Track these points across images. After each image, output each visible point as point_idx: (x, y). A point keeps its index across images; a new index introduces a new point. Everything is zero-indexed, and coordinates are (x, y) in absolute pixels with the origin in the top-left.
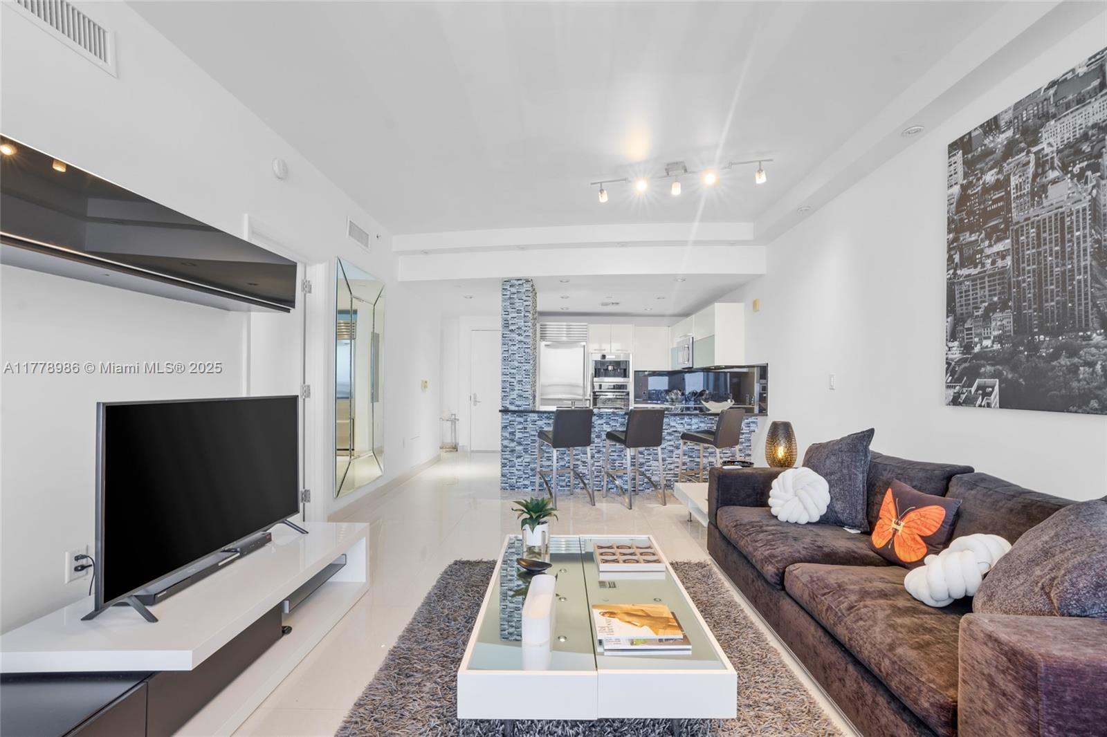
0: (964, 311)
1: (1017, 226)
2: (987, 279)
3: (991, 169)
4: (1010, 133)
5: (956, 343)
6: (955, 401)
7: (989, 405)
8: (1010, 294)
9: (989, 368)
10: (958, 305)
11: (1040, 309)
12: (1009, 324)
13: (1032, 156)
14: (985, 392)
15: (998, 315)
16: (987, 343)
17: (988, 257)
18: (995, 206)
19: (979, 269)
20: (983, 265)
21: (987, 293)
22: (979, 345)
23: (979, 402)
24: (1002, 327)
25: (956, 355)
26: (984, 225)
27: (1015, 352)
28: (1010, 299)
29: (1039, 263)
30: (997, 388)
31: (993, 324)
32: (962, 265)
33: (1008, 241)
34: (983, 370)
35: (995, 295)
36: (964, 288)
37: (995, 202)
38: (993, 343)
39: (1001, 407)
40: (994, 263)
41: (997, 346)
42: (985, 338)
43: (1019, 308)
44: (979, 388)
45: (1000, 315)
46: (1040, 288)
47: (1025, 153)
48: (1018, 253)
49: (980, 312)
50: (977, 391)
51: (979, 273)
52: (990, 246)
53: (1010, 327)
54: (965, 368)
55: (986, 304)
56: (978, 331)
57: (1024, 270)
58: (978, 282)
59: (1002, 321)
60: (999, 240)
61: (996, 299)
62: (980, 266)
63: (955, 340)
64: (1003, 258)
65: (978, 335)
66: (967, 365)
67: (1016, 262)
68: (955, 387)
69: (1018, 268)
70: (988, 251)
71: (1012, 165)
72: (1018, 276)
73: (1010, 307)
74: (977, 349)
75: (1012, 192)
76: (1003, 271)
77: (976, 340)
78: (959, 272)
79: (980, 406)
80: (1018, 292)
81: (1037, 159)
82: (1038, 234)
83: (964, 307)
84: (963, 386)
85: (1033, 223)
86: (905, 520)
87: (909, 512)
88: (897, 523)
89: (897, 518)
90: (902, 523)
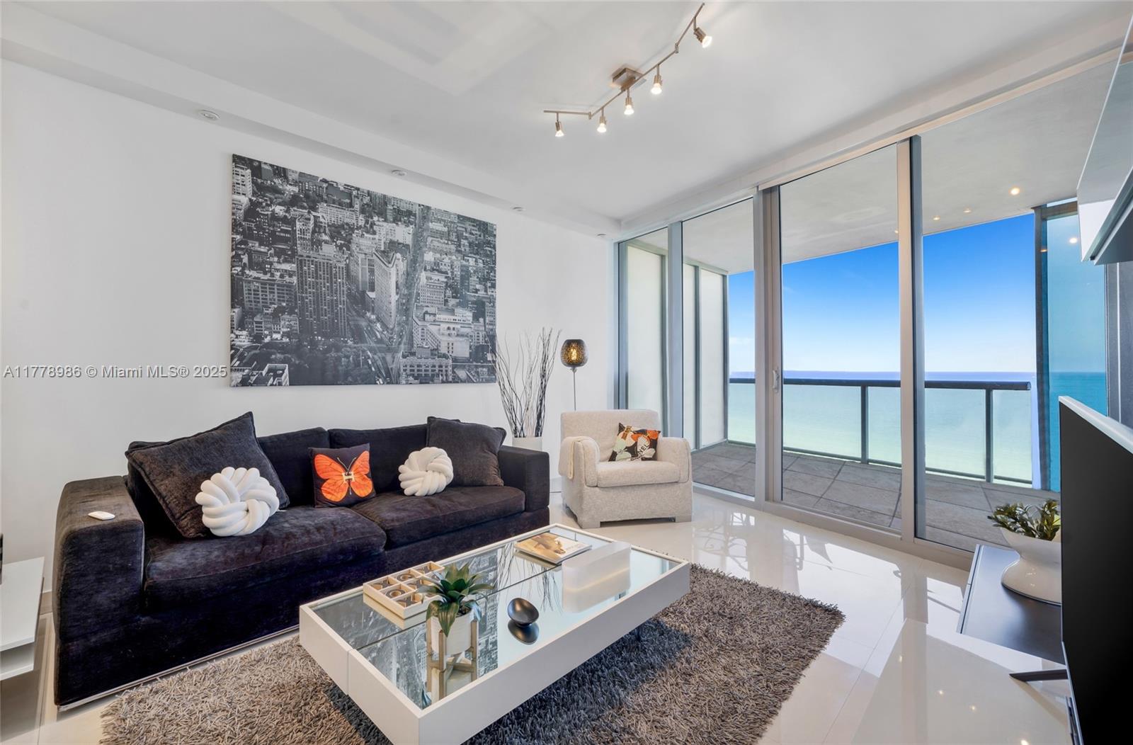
0: (254, 307)
1: (300, 258)
2: (275, 287)
3: (280, 204)
4: (296, 189)
5: (245, 333)
6: (244, 383)
7: (280, 384)
8: (296, 304)
9: (278, 355)
10: (246, 300)
11: (318, 319)
12: (295, 324)
13: (312, 218)
14: (275, 373)
15: (286, 316)
16: (275, 336)
17: (277, 270)
18: (282, 234)
19: (268, 277)
20: (272, 275)
21: (276, 297)
22: (269, 338)
23: (270, 382)
24: (290, 326)
25: (244, 340)
26: (272, 244)
27: (300, 345)
28: (296, 308)
29: (317, 290)
30: (287, 371)
31: (282, 323)
32: (251, 268)
33: (294, 265)
34: (273, 356)
35: (284, 301)
36: (253, 288)
37: (282, 231)
38: (282, 336)
39: (291, 384)
40: (282, 276)
41: (286, 340)
42: (275, 332)
43: (301, 315)
44: (270, 370)
45: (288, 317)
46: (318, 306)
47: (307, 211)
48: (302, 277)
49: (270, 311)
50: (268, 373)
51: (268, 280)
52: (279, 262)
53: (297, 327)
54: (254, 354)
55: (276, 306)
56: (269, 326)
57: (306, 290)
58: (268, 286)
59: (288, 322)
60: (286, 261)
61: (284, 304)
62: (269, 275)
63: (243, 329)
64: (291, 276)
65: (267, 329)
66: (257, 351)
67: (301, 283)
68: (244, 370)
69: (302, 287)
70: (278, 266)
71: (297, 213)
72: (302, 293)
73: (296, 313)
74: (267, 340)
75: (297, 232)
76: (290, 286)
77: (266, 332)
78: (247, 272)
79: (272, 385)
80: (303, 304)
81: (315, 222)
82: (316, 270)
83: (253, 303)
84: (254, 369)
85: (312, 261)
86: (353, 469)
87: (354, 462)
88: (348, 475)
89: (346, 471)
90: (352, 473)
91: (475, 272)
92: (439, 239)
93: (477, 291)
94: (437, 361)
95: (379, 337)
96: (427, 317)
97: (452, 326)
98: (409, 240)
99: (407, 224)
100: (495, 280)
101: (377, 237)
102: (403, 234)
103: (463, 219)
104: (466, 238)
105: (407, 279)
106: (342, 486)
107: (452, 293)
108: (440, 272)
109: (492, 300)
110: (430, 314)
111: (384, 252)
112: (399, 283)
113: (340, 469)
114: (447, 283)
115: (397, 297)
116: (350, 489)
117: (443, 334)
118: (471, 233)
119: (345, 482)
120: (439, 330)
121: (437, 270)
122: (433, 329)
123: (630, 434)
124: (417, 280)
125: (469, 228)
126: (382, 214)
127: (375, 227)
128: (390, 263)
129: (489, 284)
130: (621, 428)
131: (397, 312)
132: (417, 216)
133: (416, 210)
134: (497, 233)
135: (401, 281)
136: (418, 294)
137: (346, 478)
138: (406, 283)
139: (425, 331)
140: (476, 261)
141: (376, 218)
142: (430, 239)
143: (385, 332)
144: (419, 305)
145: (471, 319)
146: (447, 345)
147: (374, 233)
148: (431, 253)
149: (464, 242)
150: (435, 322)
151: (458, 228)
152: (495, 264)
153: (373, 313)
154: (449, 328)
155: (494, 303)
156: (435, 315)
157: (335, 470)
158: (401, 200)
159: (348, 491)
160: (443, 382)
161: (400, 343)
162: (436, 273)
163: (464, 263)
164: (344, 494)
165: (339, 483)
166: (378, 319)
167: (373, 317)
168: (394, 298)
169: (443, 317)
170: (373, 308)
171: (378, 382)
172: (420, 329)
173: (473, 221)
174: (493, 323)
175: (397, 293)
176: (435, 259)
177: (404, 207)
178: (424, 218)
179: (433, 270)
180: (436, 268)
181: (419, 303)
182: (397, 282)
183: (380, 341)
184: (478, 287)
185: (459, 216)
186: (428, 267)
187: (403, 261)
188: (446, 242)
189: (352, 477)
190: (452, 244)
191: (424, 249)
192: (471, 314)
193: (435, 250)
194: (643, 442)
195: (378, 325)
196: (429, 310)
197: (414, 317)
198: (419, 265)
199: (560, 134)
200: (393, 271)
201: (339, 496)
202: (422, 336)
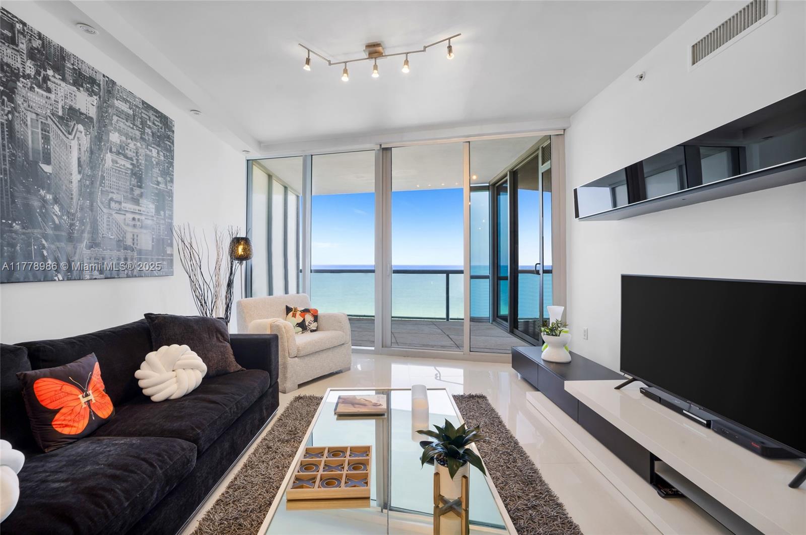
86: (91, 387)
87: (90, 378)
88: (87, 395)
89: (83, 391)
90: (90, 392)
91: (157, 164)
92: (124, 121)
93: (158, 183)
94: (122, 254)
95: (57, 221)
96: (113, 204)
97: (137, 217)
98: (93, 112)
99: (91, 93)
100: (173, 175)
101: (52, 96)
102: (86, 103)
103: (147, 107)
104: (150, 127)
105: (91, 158)
106: (82, 412)
107: (137, 182)
108: (126, 157)
109: (170, 194)
110: (116, 202)
111: (61, 118)
112: (82, 160)
113: (75, 390)
114: (132, 169)
115: (79, 177)
116: (92, 413)
117: (128, 225)
118: (154, 124)
119: (84, 406)
120: (125, 219)
121: (123, 154)
122: (119, 218)
123: (299, 313)
124: (102, 160)
125: (153, 117)
126: (59, 69)
127: (49, 82)
128: (70, 134)
129: (168, 179)
130: (288, 310)
131: (80, 195)
132: (102, 86)
133: (100, 78)
134: (175, 129)
135: (85, 158)
136: (103, 177)
137: (84, 400)
138: (90, 161)
139: (111, 220)
140: (158, 153)
141: (50, 72)
142: (115, 118)
143: (65, 217)
144: (104, 189)
145: (153, 211)
146: (132, 236)
147: (49, 90)
148: (117, 134)
149: (148, 130)
150: (119, 211)
151: (143, 115)
152: (173, 159)
153: (49, 192)
154: (134, 219)
155: (172, 197)
156: (120, 203)
157: (69, 394)
158: (83, 62)
159: (90, 416)
160: (128, 276)
161: (83, 232)
162: (122, 157)
163: (148, 152)
164: (86, 422)
165: (78, 409)
166: (56, 201)
167: (49, 197)
168: (76, 177)
169: (129, 206)
170: (49, 185)
171: (56, 278)
172: (105, 217)
173: (156, 111)
174: (171, 217)
175: (80, 172)
176: (120, 141)
177: (87, 73)
178: (109, 92)
179: (118, 153)
180: (121, 151)
181: (104, 187)
182: (79, 159)
183: (57, 228)
184: (160, 179)
185: (143, 103)
186: (114, 149)
187: (86, 135)
188: (132, 126)
189: (91, 397)
190: (137, 130)
191: (110, 128)
192: (154, 207)
193: (120, 132)
194: (309, 318)
195: (56, 208)
196: (115, 196)
197: (100, 204)
198: (105, 145)
199: (307, 68)
200: (74, 144)
201: (80, 426)
202: (107, 225)
